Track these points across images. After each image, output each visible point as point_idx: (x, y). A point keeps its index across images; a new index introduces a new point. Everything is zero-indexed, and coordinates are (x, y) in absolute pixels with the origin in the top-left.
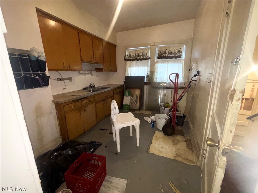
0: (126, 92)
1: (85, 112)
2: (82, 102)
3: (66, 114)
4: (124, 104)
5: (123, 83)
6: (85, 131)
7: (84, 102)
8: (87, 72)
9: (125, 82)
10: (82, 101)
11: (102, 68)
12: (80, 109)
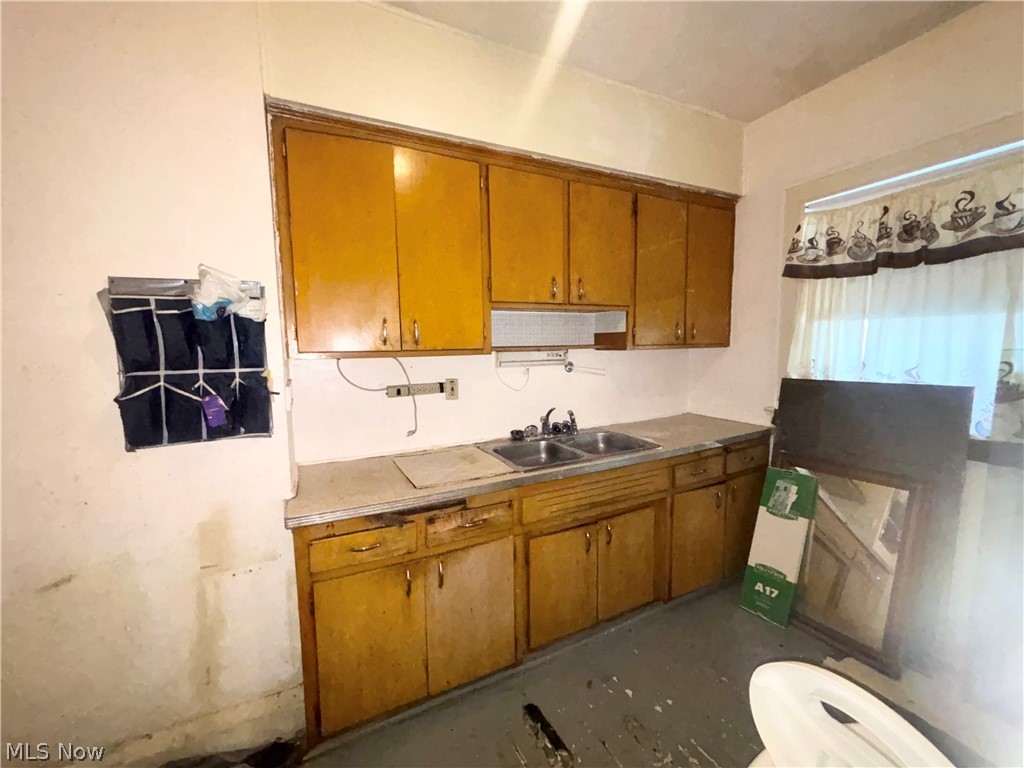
0: (780, 483)
1: (441, 586)
2: (431, 529)
3: (317, 586)
4: (752, 562)
5: (766, 422)
6: (428, 693)
7: (444, 528)
8: (543, 355)
9: (778, 416)
10: (431, 521)
11: (625, 330)
12: (408, 568)
